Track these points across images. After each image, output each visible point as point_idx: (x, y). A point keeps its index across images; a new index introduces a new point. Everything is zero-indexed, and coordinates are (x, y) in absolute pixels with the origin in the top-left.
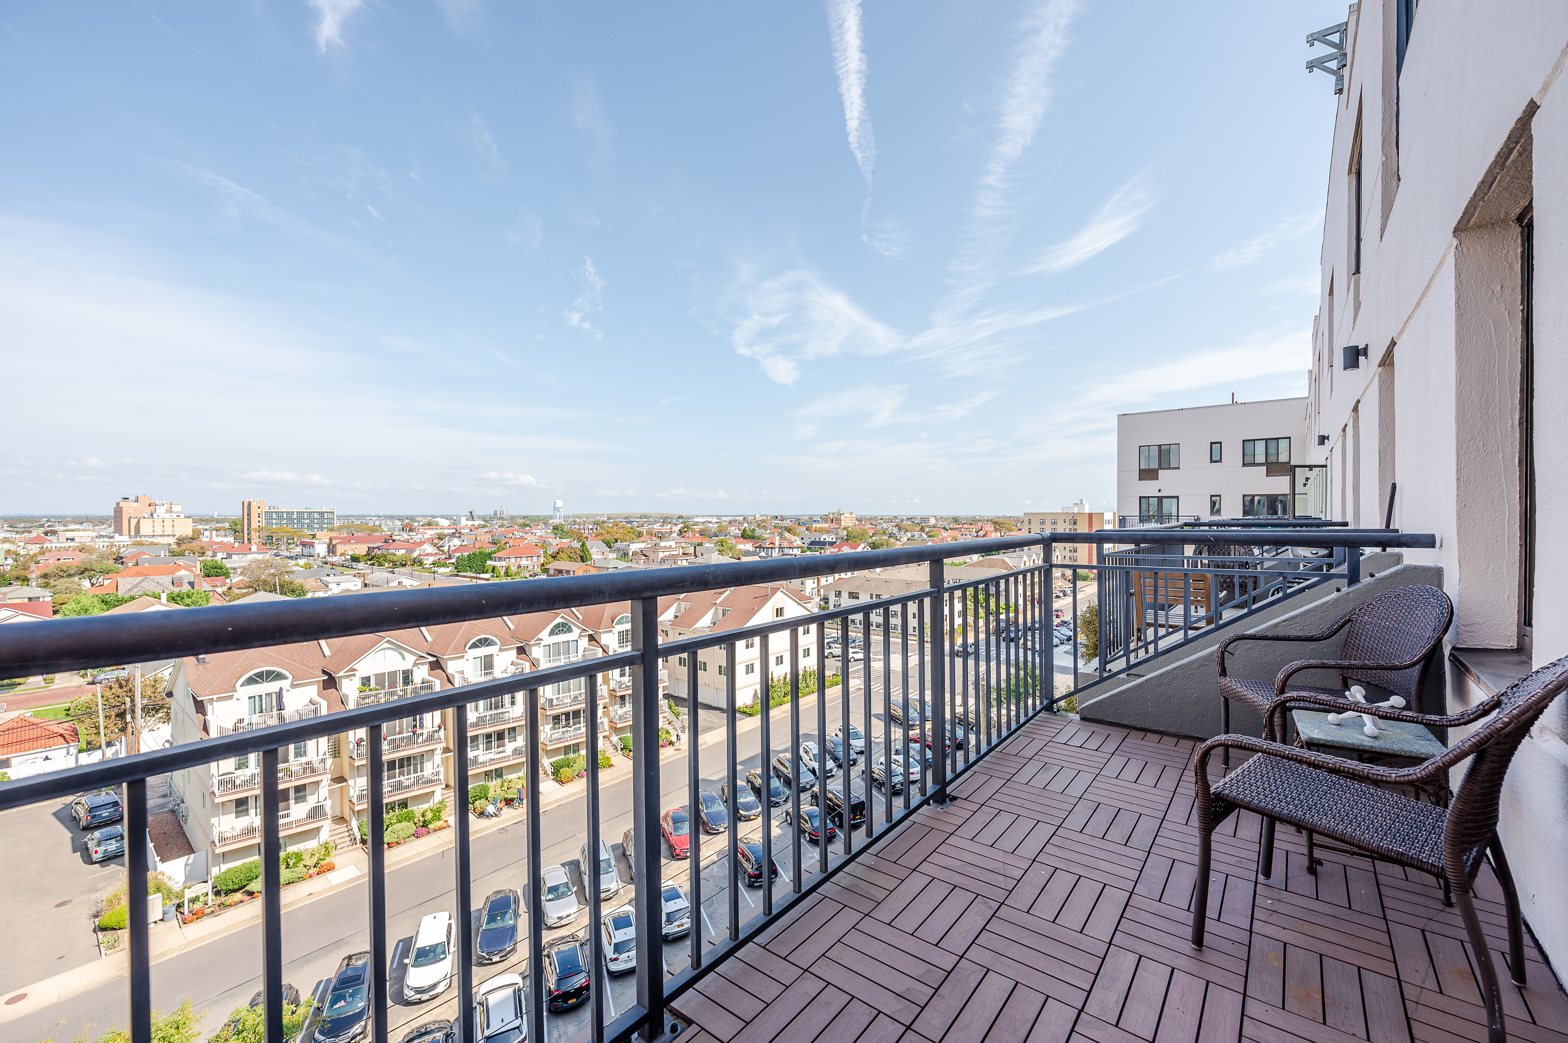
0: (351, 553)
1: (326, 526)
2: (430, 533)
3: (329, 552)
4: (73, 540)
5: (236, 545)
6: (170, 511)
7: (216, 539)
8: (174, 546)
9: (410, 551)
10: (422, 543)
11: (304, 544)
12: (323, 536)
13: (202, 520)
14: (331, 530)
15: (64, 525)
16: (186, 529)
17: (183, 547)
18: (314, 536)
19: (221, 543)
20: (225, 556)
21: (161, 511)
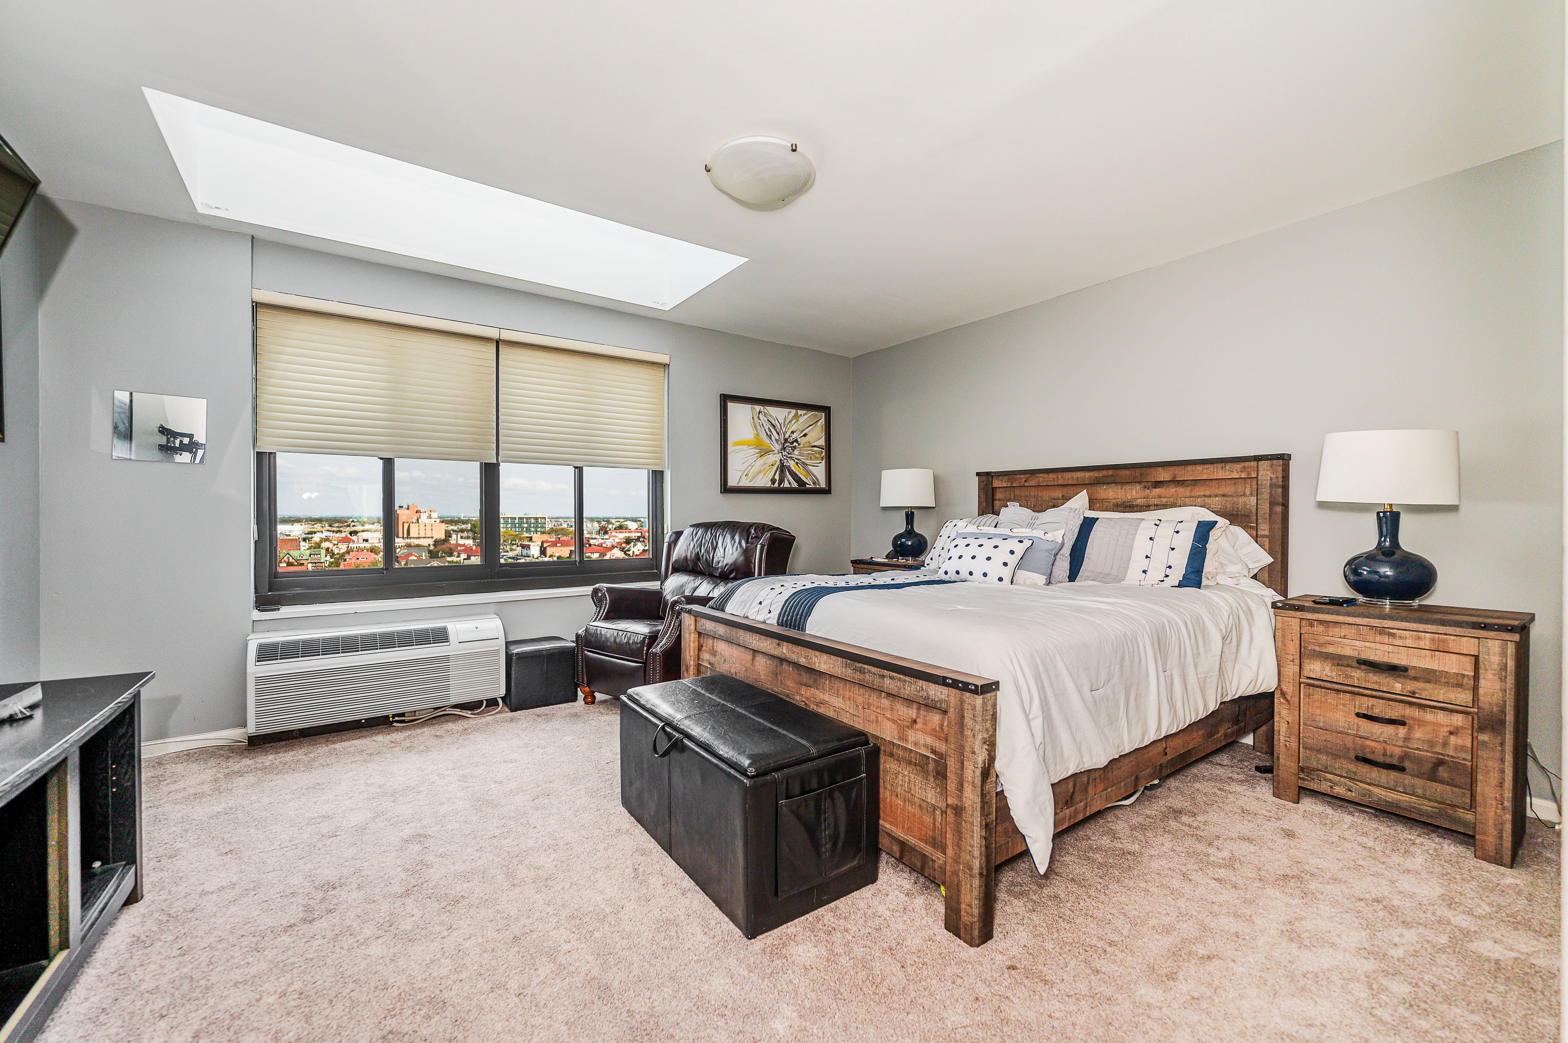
0: (557, 555)
1: (539, 529)
2: (621, 536)
3: (541, 554)
4: (367, 540)
5: (474, 548)
6: (430, 517)
7: (461, 542)
8: (432, 548)
9: (603, 554)
10: (613, 547)
11: (523, 546)
12: (538, 538)
13: (452, 522)
14: (543, 533)
15: (363, 525)
16: (439, 533)
17: (439, 548)
18: (531, 539)
19: (464, 545)
20: (466, 557)
21: (424, 517)
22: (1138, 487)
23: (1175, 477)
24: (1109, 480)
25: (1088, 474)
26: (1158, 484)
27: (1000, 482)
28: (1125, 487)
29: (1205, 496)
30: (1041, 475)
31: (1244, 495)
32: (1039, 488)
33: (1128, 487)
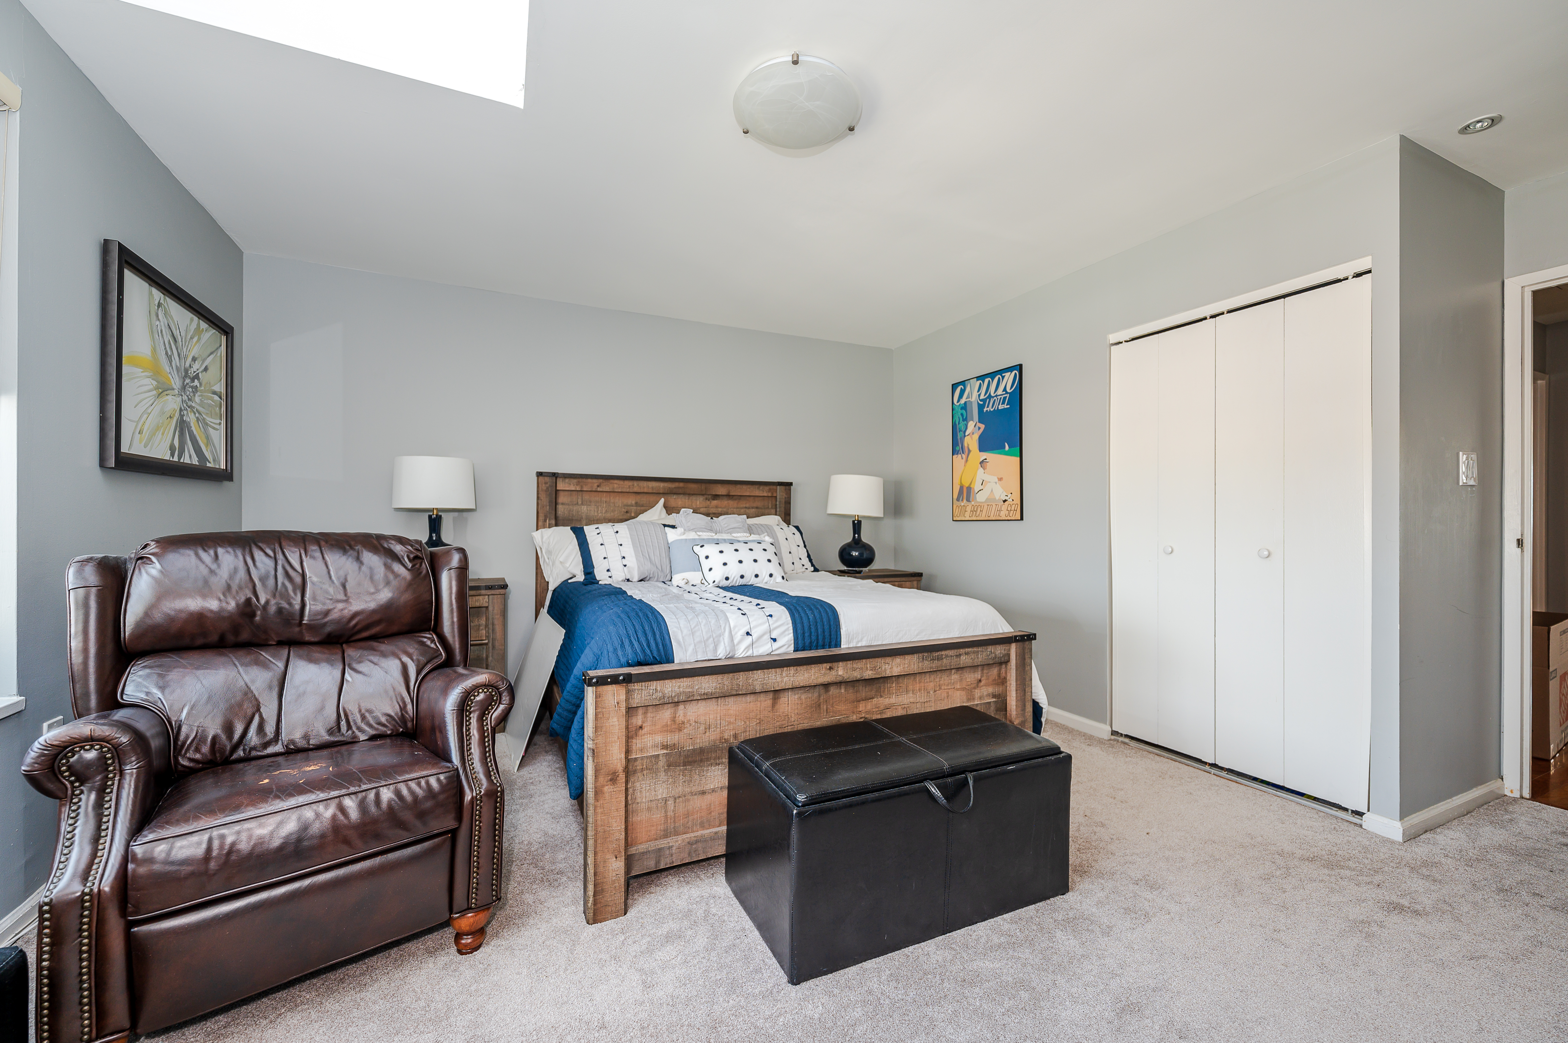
22: (701, 498)
23: (729, 492)
24: (680, 491)
25: (662, 485)
26: (716, 497)
27: (567, 485)
28: (691, 498)
29: (746, 508)
30: (616, 481)
31: (768, 508)
32: (612, 494)
33: (694, 498)
